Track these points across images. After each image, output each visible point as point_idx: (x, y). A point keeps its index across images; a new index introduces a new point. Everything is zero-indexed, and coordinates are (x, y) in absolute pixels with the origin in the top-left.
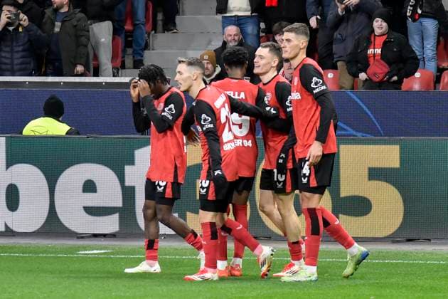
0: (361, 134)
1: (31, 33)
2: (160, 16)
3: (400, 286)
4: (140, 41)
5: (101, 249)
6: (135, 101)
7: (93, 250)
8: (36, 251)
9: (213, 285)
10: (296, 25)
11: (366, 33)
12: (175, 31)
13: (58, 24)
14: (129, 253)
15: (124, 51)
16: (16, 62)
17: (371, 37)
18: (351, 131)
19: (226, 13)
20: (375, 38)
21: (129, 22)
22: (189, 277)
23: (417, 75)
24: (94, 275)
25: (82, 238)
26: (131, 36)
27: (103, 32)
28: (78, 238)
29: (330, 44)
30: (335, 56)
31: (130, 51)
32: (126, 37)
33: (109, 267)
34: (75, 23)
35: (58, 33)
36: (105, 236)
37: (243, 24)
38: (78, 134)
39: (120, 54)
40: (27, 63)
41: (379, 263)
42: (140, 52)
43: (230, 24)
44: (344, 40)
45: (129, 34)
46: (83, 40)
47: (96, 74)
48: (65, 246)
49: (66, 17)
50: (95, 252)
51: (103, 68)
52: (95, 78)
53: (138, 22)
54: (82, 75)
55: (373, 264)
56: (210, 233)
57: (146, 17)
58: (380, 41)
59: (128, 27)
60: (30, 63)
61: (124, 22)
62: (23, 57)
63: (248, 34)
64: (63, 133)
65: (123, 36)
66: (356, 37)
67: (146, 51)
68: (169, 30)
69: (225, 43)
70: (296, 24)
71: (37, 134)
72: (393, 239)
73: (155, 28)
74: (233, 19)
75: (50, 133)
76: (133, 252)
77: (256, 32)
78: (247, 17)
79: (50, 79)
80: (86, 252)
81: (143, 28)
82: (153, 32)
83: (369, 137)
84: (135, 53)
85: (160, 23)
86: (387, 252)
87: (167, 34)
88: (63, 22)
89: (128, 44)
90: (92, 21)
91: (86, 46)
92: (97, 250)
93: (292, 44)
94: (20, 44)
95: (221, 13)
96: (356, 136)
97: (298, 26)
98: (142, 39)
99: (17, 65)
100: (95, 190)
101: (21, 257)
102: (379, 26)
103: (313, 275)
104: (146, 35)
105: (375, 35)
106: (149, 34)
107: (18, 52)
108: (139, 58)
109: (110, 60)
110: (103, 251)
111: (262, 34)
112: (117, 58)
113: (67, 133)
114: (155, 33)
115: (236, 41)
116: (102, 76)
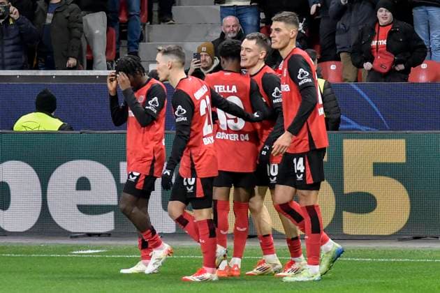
0: (364, 128)
1: (22, 26)
2: (156, 7)
3: (407, 286)
4: (135, 33)
5: (96, 249)
6: (112, 94)
7: (86, 250)
8: (28, 251)
9: (212, 285)
10: (285, 14)
11: (370, 23)
12: (171, 22)
13: (50, 15)
14: (124, 253)
15: (118, 43)
16: (7, 55)
17: (375, 27)
18: (355, 125)
19: (224, 3)
20: (379, 29)
21: (123, 13)
22: (187, 277)
23: (424, 66)
24: (88, 276)
25: (76, 237)
26: (126, 28)
27: (96, 24)
28: (72, 237)
29: (333, 35)
30: (338, 47)
31: (124, 43)
32: (121, 28)
33: (104, 268)
34: (68, 15)
35: (50, 25)
36: (99, 235)
37: (242, 14)
38: (71, 129)
39: (114, 46)
40: (18, 57)
41: (384, 262)
42: (136, 44)
43: (229, 15)
44: (346, 31)
45: (124, 25)
46: (76, 31)
47: (90, 67)
48: (58, 246)
49: (59, 8)
50: (90, 251)
51: (97, 61)
52: (88, 71)
53: (132, 13)
54: (74, 68)
55: (379, 262)
56: (208, 231)
57: (141, 8)
58: (384, 32)
59: (123, 18)
60: (21, 57)
61: (119, 13)
62: (13, 51)
63: (247, 25)
64: (56, 129)
65: (117, 27)
66: (360, 27)
67: (141, 43)
68: (164, 21)
69: (223, 35)
70: (285, 12)
71: (29, 130)
72: (399, 236)
73: (150, 19)
74: (232, 9)
75: (41, 129)
76: (130, 251)
77: (255, 22)
78: (247, 7)
79: (42, 73)
80: (80, 252)
81: (139, 20)
82: (149, 23)
83: (374, 131)
84: (130, 45)
85: (156, 14)
86: (394, 251)
87: (162, 25)
88: (55, 13)
89: (123, 36)
90: (85, 12)
91: (79, 39)
92: (92, 249)
93: (281, 33)
94: (11, 37)
95: (219, 3)
96: (360, 130)
97: (287, 15)
98: (137, 31)
99: (8, 58)
100: (89, 188)
101: (13, 257)
102: (384, 15)
103: (316, 274)
104: (141, 27)
105: (380, 25)
106: (144, 25)
107: (8, 45)
108: (134, 50)
109: (104, 53)
110: (97, 251)
111: (262, 25)
112: (112, 51)
113: (59, 129)
114: (151, 24)
115: (234, 32)
116: (96, 69)
